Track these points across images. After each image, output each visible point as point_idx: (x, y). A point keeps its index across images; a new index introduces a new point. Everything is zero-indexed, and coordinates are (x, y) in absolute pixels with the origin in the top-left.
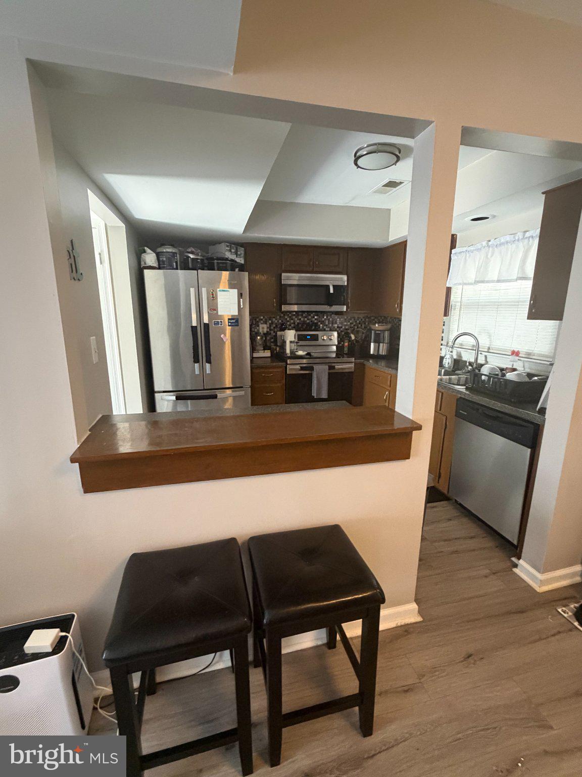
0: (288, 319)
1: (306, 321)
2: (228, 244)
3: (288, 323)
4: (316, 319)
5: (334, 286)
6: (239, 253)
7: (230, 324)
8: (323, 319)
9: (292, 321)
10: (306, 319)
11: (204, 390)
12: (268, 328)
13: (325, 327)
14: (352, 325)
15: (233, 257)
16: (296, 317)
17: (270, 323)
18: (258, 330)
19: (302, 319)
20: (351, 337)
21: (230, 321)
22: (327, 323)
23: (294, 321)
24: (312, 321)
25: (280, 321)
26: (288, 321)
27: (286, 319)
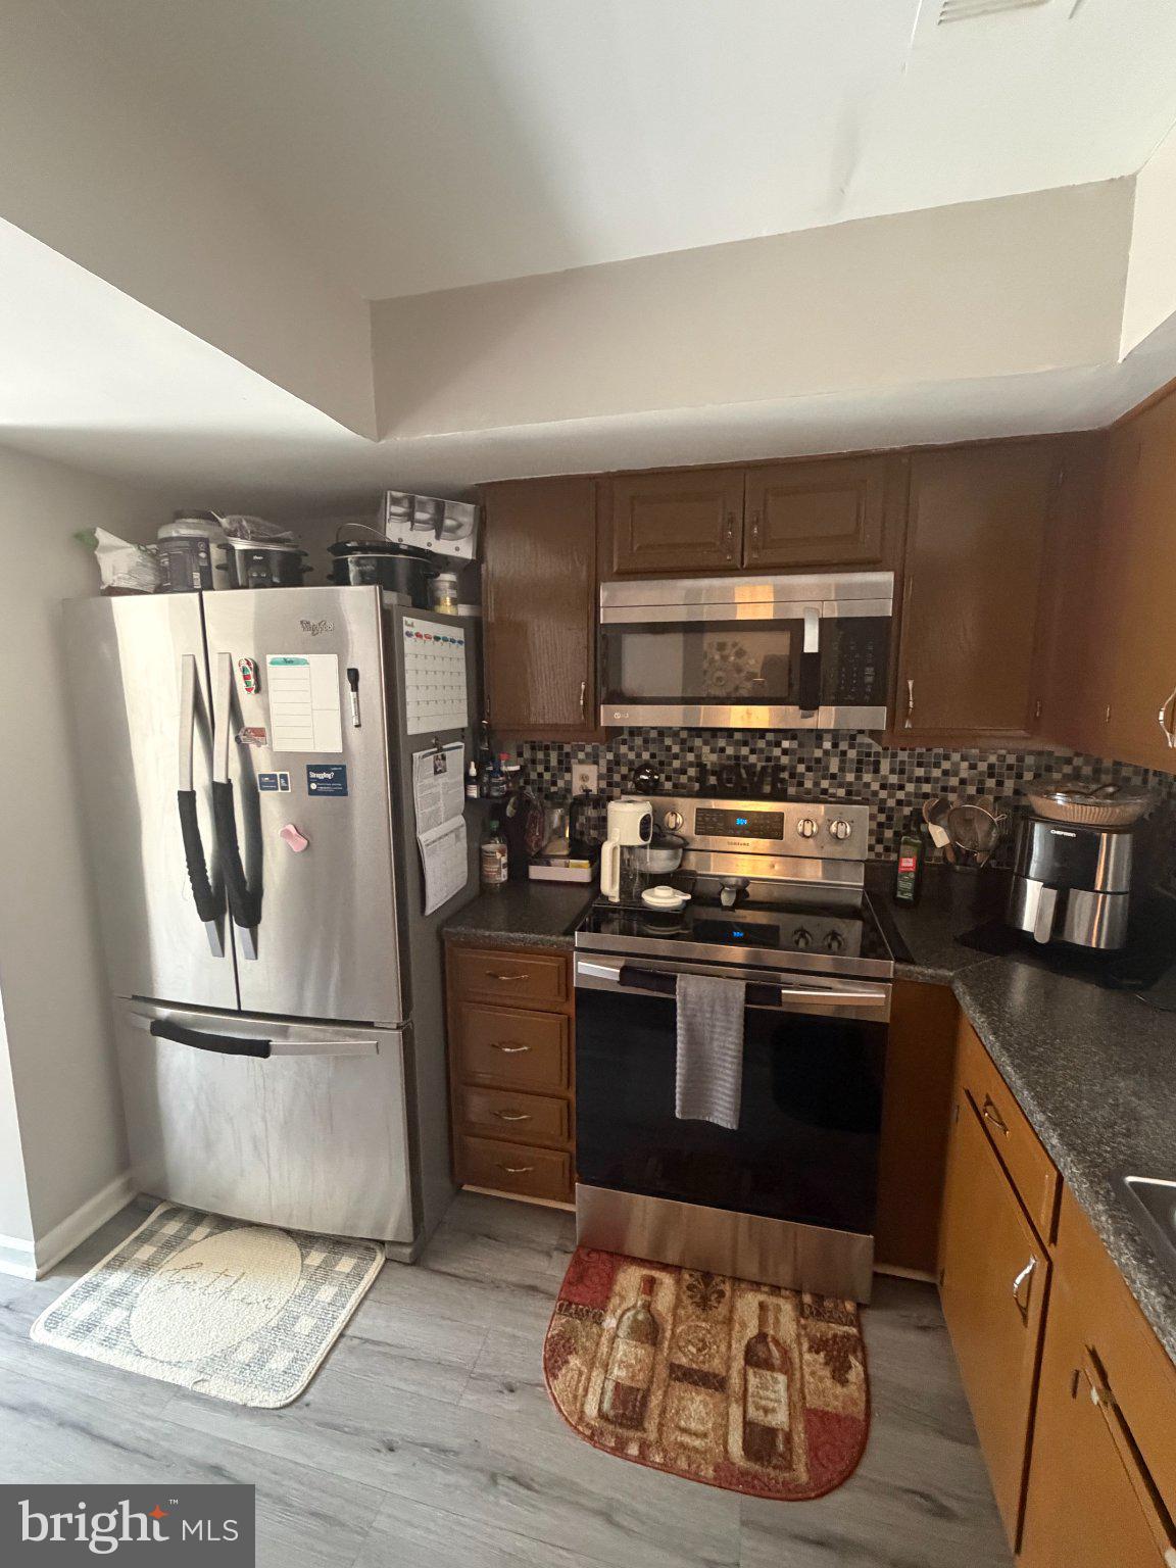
0: (676, 749)
1: (746, 758)
2: (399, 494)
3: (676, 764)
4: (785, 752)
5: (824, 623)
6: (448, 522)
7: (314, 786)
8: (818, 753)
9: (691, 757)
10: (745, 751)
11: (239, 1013)
12: (600, 777)
13: (825, 784)
14: (954, 781)
15: (424, 539)
16: (706, 743)
17: (609, 762)
18: (569, 783)
19: (730, 751)
20: (928, 838)
21: (313, 775)
22: (834, 768)
23: (698, 757)
24: (768, 759)
25: (646, 756)
26: (676, 757)
27: (669, 748)
